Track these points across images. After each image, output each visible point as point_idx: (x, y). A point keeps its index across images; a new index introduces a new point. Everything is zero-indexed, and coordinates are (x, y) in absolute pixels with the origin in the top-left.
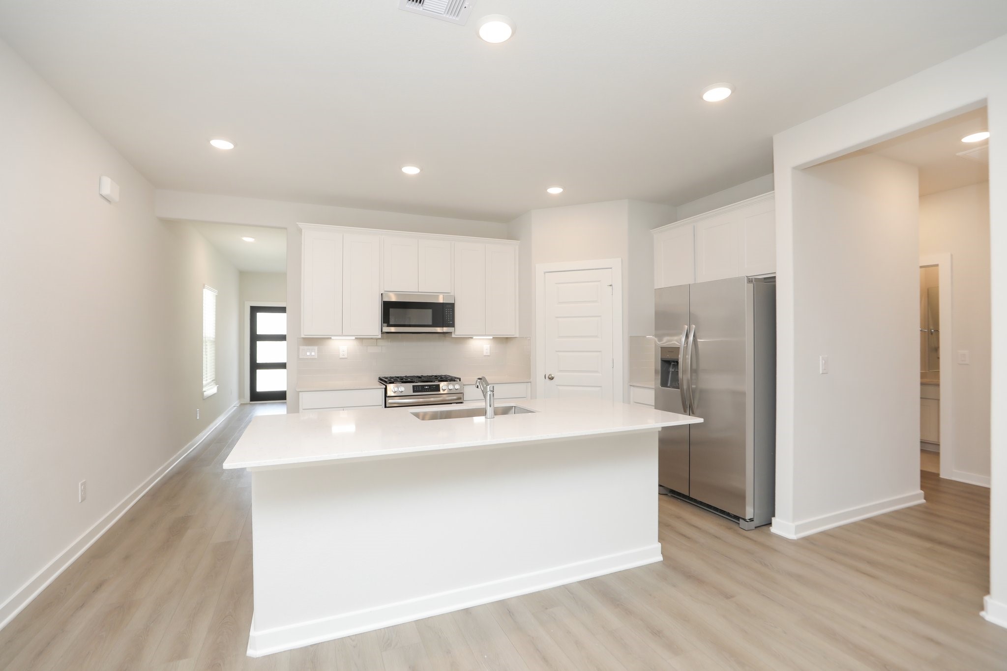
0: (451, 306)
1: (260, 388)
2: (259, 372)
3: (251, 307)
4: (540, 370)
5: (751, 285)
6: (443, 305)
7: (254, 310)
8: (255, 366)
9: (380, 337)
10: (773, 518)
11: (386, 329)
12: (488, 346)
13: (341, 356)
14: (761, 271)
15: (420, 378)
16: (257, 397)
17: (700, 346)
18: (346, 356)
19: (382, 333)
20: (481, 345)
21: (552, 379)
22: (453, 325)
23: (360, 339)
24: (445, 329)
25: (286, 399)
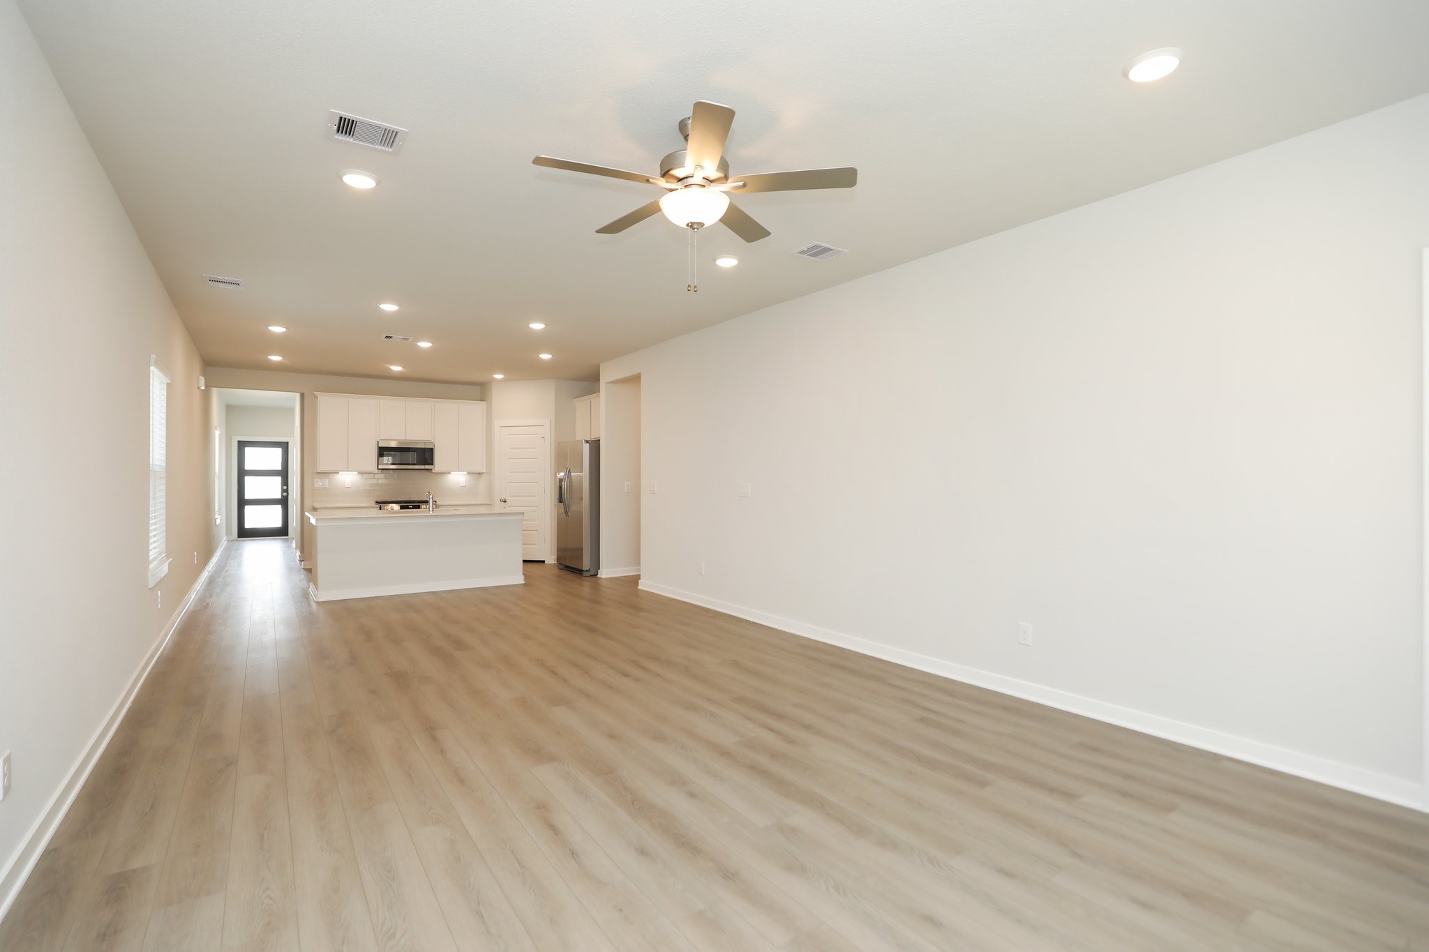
0: (431, 450)
1: (249, 524)
2: (248, 508)
3: (239, 441)
4: (498, 496)
5: (588, 444)
6: (424, 450)
7: (242, 445)
8: (242, 502)
9: (376, 472)
10: (599, 571)
11: (380, 467)
12: (463, 479)
13: (345, 487)
14: (594, 437)
15: (406, 502)
16: (244, 533)
17: (573, 479)
18: (349, 487)
19: (378, 469)
20: (458, 478)
21: (505, 502)
22: (432, 464)
23: (361, 473)
24: (427, 467)
25: (287, 535)
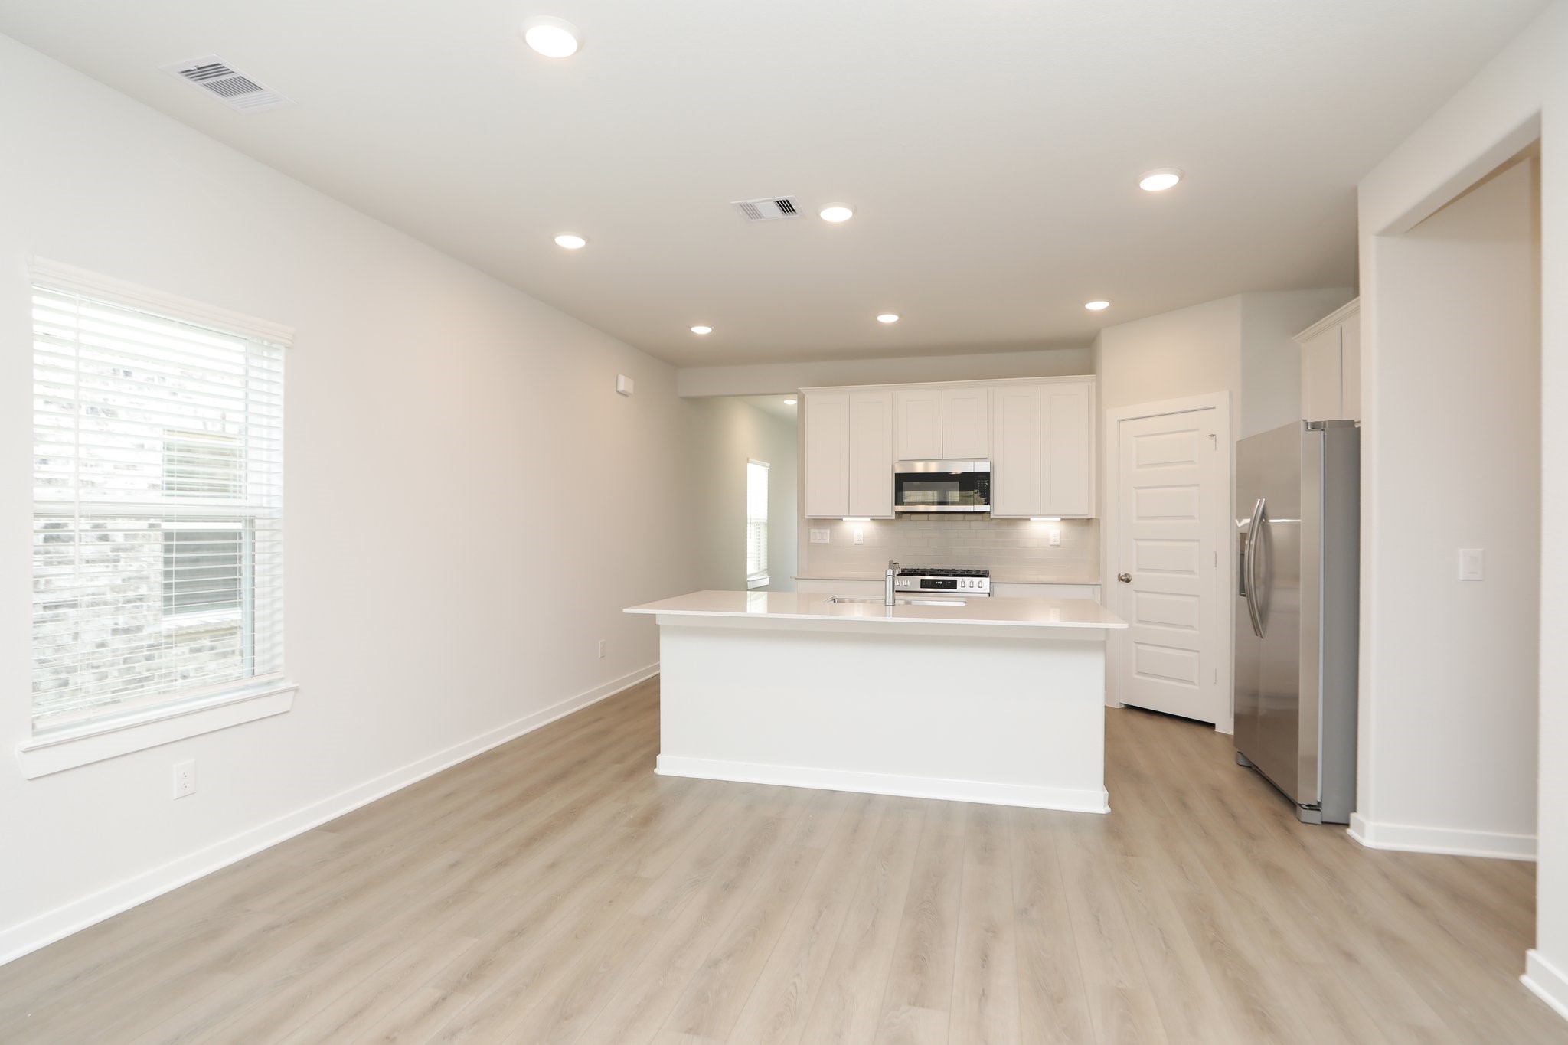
0: (988, 476)
4: (1114, 567)
6: (975, 475)
9: (894, 517)
10: (1353, 815)
11: (898, 509)
12: (1058, 531)
13: (856, 542)
17: (1275, 531)
18: (861, 542)
19: (895, 512)
20: (1043, 528)
21: (1128, 580)
22: (988, 503)
24: (977, 508)
